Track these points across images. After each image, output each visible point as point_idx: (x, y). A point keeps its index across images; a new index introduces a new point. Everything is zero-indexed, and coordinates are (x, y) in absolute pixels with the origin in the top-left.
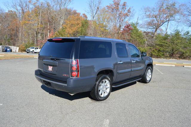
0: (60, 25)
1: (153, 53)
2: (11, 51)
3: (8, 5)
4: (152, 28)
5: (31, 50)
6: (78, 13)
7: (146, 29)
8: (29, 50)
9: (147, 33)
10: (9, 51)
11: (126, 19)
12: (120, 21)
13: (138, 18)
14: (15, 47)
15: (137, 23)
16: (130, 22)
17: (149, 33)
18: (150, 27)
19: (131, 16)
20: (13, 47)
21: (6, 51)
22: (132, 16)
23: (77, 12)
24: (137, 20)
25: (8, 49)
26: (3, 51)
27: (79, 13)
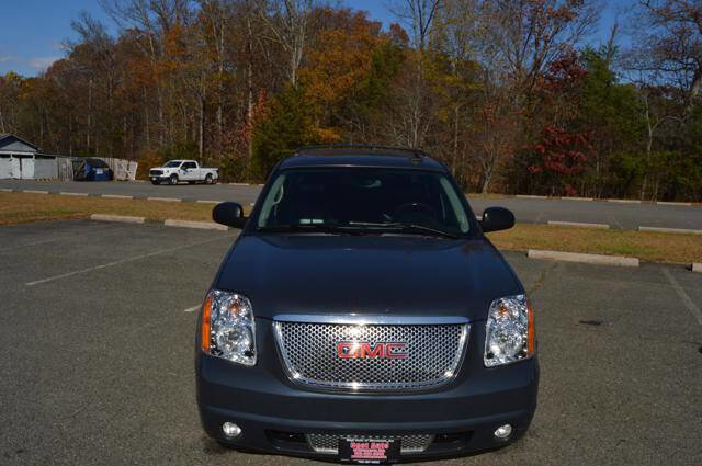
0: (291, 72)
1: (679, 177)
2: (110, 176)
3: (116, 10)
4: (679, 66)
5: (167, 172)
6: (370, 23)
7: (651, 73)
8: (161, 173)
9: (655, 92)
10: (101, 178)
11: (564, 36)
12: (537, 44)
13: (616, 27)
14: (125, 162)
15: (611, 51)
16: (579, 47)
17: (664, 89)
18: (669, 64)
19: (584, 22)
20: (117, 160)
21: (91, 177)
22: (590, 20)
23: (368, 19)
24: (609, 39)
25: (99, 172)
26: (77, 179)
27: (374, 23)
